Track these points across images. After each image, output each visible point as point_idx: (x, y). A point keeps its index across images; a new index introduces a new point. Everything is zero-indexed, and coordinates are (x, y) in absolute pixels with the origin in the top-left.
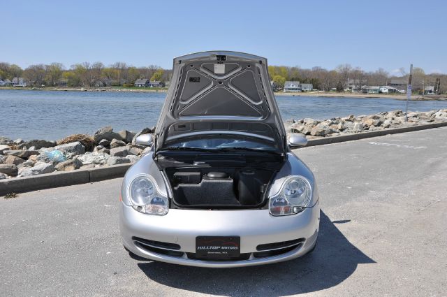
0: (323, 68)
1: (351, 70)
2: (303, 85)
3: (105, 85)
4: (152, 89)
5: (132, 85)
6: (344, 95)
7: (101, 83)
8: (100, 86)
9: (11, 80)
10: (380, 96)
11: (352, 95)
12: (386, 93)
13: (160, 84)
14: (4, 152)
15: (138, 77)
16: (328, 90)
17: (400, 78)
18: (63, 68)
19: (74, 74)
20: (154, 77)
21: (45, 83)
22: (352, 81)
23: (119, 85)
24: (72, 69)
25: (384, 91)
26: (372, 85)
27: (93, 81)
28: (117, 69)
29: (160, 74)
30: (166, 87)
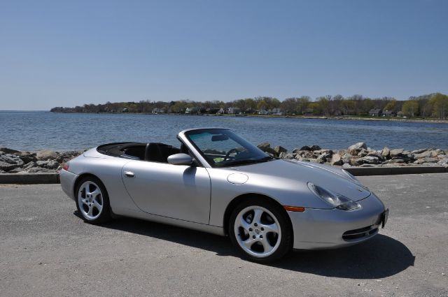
3: (343, 114)
4: (383, 118)
5: (366, 114)
7: (340, 112)
8: (339, 115)
9: (272, 110)
13: (392, 113)
15: (372, 107)
18: (310, 100)
19: (318, 105)
20: (386, 107)
21: (295, 112)
23: (355, 114)
24: (317, 101)
27: (333, 110)
28: (355, 100)
29: (393, 104)
30: (398, 116)
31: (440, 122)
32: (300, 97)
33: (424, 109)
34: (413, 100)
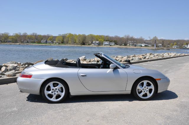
0: (118, 36)
1: (130, 37)
2: (111, 43)
3: (28, 42)
4: (48, 44)
5: (40, 42)
6: (127, 47)
7: (26, 41)
8: (26, 43)
10: (142, 47)
11: (130, 47)
12: (144, 47)
13: (52, 42)
14: (18, 67)
15: (42, 39)
16: (121, 45)
17: (149, 40)
18: (9, 35)
19: (14, 37)
20: (48, 39)
21: (1, 41)
22: (130, 42)
23: (34, 42)
24: (13, 35)
25: (143, 46)
26: (138, 43)
27: (23, 40)
28: (33, 35)
29: (51, 38)
30: (54, 43)
31: (72, 45)
32: (3, 33)
33: (65, 40)
34: (60, 36)
